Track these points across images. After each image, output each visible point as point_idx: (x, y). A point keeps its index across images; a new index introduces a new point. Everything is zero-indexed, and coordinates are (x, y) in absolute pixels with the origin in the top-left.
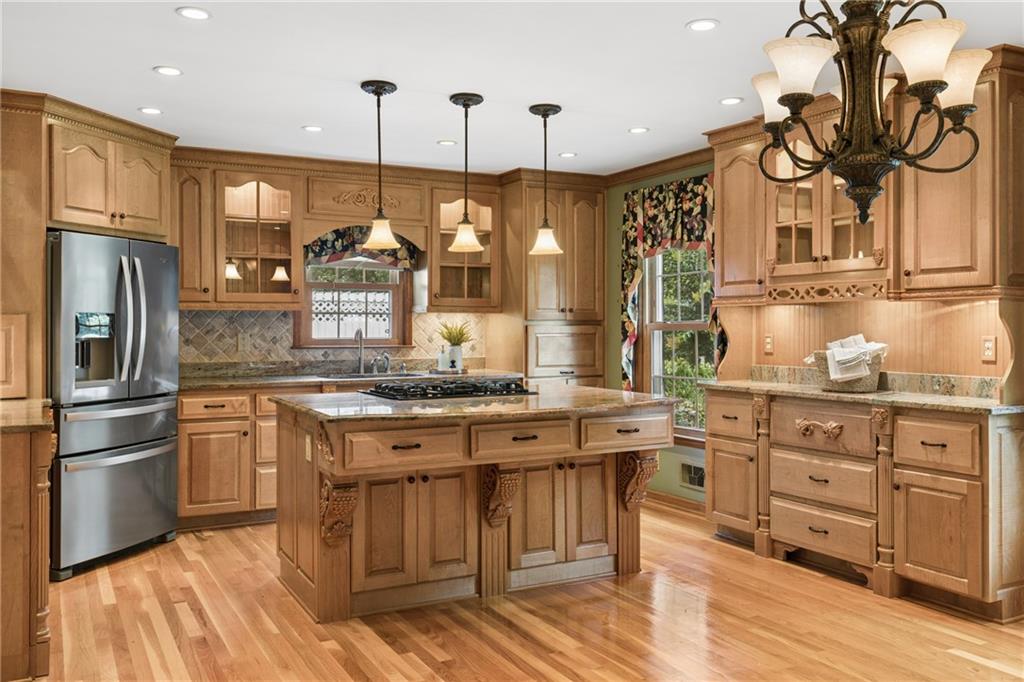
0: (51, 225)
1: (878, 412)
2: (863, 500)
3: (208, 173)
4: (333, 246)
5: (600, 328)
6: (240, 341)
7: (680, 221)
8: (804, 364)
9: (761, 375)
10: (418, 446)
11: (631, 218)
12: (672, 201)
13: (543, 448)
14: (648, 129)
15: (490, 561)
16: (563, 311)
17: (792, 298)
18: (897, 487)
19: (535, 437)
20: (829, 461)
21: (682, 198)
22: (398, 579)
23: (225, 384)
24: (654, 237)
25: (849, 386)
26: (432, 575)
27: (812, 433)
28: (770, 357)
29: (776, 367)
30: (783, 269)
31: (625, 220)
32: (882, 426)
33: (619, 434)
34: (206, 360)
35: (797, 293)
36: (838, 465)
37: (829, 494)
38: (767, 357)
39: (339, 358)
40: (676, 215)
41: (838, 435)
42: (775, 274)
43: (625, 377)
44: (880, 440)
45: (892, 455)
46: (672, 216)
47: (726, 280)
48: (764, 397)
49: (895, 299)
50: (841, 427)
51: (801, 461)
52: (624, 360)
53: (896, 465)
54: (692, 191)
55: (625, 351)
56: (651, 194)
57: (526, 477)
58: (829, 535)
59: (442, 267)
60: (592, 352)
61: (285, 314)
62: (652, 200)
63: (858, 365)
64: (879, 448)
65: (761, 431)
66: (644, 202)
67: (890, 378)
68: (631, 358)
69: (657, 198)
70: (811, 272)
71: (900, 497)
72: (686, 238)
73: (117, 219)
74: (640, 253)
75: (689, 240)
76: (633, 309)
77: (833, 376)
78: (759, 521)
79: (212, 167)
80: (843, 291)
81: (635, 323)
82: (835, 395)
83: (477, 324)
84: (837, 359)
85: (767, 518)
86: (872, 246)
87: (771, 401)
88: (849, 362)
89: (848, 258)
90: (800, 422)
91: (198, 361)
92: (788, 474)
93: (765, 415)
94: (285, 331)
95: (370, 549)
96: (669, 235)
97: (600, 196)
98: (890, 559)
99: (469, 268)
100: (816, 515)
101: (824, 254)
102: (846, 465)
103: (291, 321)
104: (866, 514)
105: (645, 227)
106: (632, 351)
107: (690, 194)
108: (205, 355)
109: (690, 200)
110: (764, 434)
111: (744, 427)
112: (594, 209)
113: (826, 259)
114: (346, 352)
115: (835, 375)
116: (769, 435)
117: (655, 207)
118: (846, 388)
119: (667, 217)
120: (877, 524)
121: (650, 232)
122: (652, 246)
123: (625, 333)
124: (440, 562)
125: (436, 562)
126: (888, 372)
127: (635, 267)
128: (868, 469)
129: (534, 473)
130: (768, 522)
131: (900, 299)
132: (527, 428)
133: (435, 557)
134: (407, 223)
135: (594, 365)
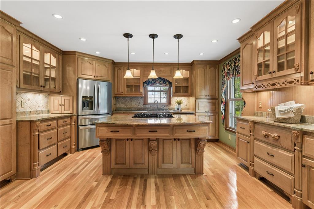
0: (78, 78)
1: (295, 133)
2: (288, 167)
3: (123, 67)
4: (152, 82)
5: (217, 101)
6: (133, 103)
7: (235, 69)
8: (267, 111)
9: (257, 114)
10: (118, 131)
11: (224, 70)
12: (233, 64)
13: (159, 135)
14: (217, 41)
15: (152, 165)
16: (206, 96)
17: (262, 88)
18: (304, 166)
19: (157, 131)
20: (275, 148)
21: (236, 62)
22: (124, 166)
23: (122, 112)
24: (229, 75)
25: (285, 121)
26: (134, 166)
27: (268, 137)
28: (261, 109)
29: (262, 112)
30: (260, 78)
31: (223, 71)
32: (297, 138)
33: (187, 132)
34: (126, 107)
35: (264, 86)
36: (278, 151)
37: (274, 161)
38: (260, 109)
39: (154, 107)
40: (234, 67)
41: (278, 139)
42: (257, 80)
43: (222, 114)
44: (296, 144)
45: (302, 151)
46: (233, 68)
47: (243, 84)
48: (252, 122)
49: (305, 85)
50: (279, 136)
51: (264, 147)
52: (222, 109)
53: (304, 156)
54: (238, 59)
55: (222, 106)
56: (228, 63)
57: (163, 142)
58: (274, 176)
59: (176, 86)
60: (215, 107)
61: (142, 97)
62: (229, 64)
63: (288, 112)
64: (295, 148)
65: (251, 134)
66: (227, 65)
67: (306, 118)
68: (224, 109)
69: (230, 64)
70: (269, 78)
71: (305, 171)
72: (237, 74)
73: (96, 77)
74: (226, 79)
75: (238, 74)
76: (224, 95)
77: (277, 116)
78: (250, 164)
79: (124, 66)
80: (281, 84)
81: (225, 99)
82: (277, 123)
83: (187, 100)
84: (279, 110)
85: (253, 163)
86: (294, 64)
87: (255, 124)
88: (284, 111)
89: (284, 70)
90: (264, 132)
91: (124, 107)
92: (260, 150)
93: (252, 129)
94: (142, 101)
95: (116, 157)
96: (232, 73)
97: (217, 66)
98: (300, 196)
99: (183, 86)
100: (269, 167)
101: (274, 70)
102: (281, 151)
103: (143, 99)
104: (290, 174)
105: (227, 72)
106: (224, 107)
107: (238, 60)
108: (126, 106)
109: (238, 62)
110: (252, 135)
111: (246, 132)
112: (216, 70)
113: (274, 72)
114: (155, 106)
115: (278, 116)
116: (254, 135)
117: (229, 66)
118: (284, 121)
119: (232, 68)
120: (294, 178)
121: (228, 73)
122: (229, 77)
123: (222, 102)
124: (136, 163)
125: (135, 163)
126: (306, 116)
127: (224, 84)
128: (291, 155)
129: (166, 141)
130: (253, 165)
131: (308, 85)
132: (155, 128)
133: (135, 162)
134: (167, 76)
135: (215, 110)
